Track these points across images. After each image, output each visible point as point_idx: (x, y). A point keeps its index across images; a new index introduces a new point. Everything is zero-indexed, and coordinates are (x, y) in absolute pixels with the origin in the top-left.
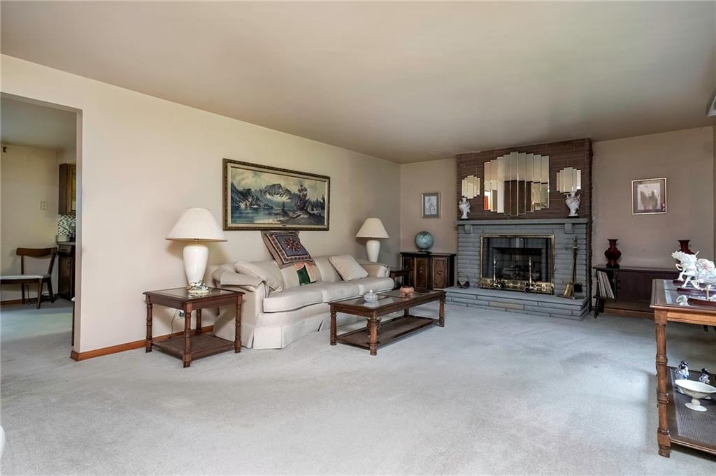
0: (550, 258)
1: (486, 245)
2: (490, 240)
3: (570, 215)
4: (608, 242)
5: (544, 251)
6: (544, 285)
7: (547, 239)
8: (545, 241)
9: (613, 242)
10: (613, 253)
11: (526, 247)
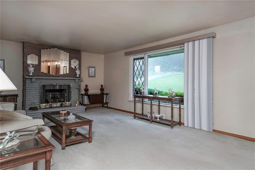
0: (69, 92)
1: (43, 88)
2: (45, 86)
3: (77, 77)
4: (85, 86)
5: (67, 90)
6: (67, 103)
7: (69, 85)
8: (68, 86)
9: (86, 86)
10: (86, 90)
11: (61, 89)
